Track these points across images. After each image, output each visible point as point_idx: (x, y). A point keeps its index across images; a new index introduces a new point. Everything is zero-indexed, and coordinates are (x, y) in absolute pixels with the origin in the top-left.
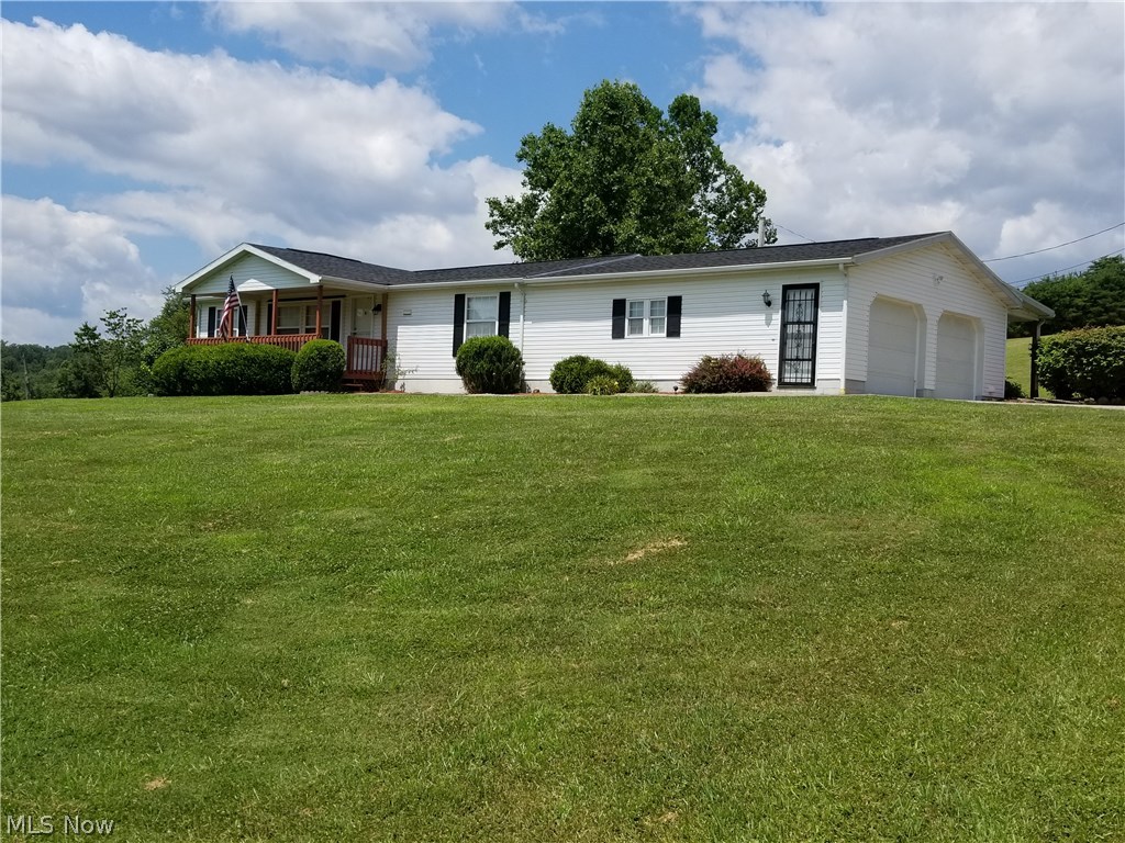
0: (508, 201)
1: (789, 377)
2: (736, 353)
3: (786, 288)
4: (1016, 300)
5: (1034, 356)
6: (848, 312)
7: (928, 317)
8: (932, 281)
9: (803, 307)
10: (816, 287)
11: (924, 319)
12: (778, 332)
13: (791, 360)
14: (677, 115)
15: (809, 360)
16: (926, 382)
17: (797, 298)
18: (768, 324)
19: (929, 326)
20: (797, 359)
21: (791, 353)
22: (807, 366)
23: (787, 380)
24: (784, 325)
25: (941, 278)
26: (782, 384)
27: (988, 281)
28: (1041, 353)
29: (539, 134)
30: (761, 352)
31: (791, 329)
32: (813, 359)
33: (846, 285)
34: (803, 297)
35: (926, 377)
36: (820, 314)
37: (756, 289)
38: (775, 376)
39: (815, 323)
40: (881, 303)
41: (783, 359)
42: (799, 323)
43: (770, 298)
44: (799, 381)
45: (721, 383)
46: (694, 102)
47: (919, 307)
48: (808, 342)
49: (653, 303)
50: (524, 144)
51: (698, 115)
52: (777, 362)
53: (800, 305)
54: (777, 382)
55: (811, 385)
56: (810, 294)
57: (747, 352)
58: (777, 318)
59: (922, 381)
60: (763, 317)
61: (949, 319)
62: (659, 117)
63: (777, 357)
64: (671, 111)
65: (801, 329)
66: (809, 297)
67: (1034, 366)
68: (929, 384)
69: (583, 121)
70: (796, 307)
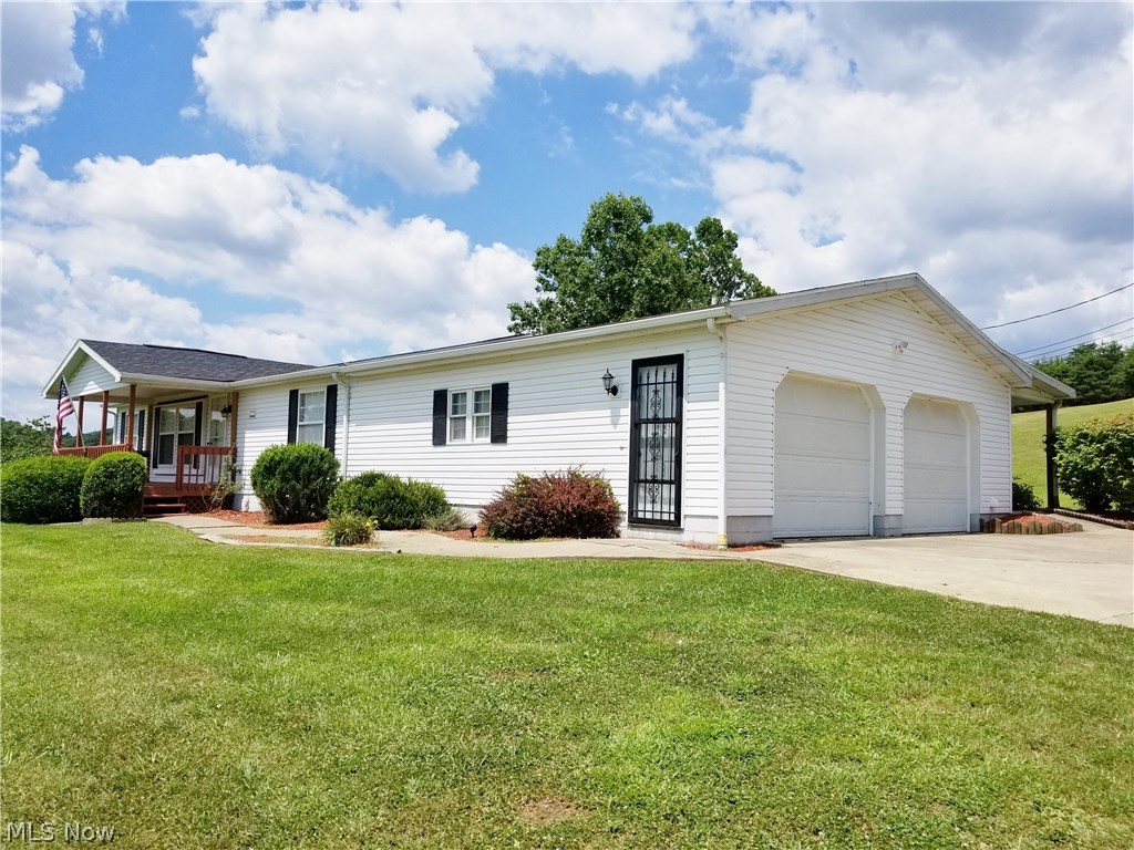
0: (527, 306)
1: (646, 509)
2: (565, 468)
3: (638, 365)
4: (1024, 378)
5: (1051, 452)
6: (727, 401)
7: (886, 404)
8: (891, 349)
9: (661, 394)
10: (678, 360)
11: (881, 409)
12: (627, 436)
13: (646, 481)
14: (703, 235)
15: (670, 482)
16: (888, 504)
17: (652, 380)
18: (615, 424)
19: (888, 418)
20: (654, 481)
21: (647, 470)
22: (667, 491)
23: (641, 515)
24: (636, 425)
25: (906, 345)
26: (636, 522)
27: (981, 350)
28: (1062, 447)
29: (552, 245)
30: (607, 468)
31: (648, 431)
32: (677, 481)
33: (723, 356)
34: (660, 379)
35: (888, 497)
36: (686, 406)
37: (592, 369)
38: (625, 508)
39: (678, 421)
40: (795, 385)
41: (635, 480)
42: (656, 420)
43: (614, 382)
44: (657, 516)
45: (528, 523)
46: (717, 223)
47: (871, 388)
48: (668, 453)
49: (478, 395)
50: (538, 254)
51: (720, 233)
52: (626, 484)
53: (656, 392)
54: (626, 516)
55: (675, 524)
56: (671, 370)
57: (585, 468)
58: (626, 413)
59: (881, 503)
60: (608, 412)
61: (923, 407)
62: (688, 238)
63: (626, 475)
64: (698, 232)
65: (660, 432)
66: (669, 379)
67: (1051, 466)
68: (894, 506)
69: (588, 230)
70: (652, 394)
